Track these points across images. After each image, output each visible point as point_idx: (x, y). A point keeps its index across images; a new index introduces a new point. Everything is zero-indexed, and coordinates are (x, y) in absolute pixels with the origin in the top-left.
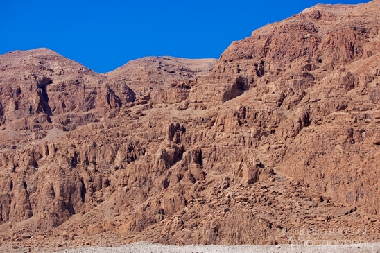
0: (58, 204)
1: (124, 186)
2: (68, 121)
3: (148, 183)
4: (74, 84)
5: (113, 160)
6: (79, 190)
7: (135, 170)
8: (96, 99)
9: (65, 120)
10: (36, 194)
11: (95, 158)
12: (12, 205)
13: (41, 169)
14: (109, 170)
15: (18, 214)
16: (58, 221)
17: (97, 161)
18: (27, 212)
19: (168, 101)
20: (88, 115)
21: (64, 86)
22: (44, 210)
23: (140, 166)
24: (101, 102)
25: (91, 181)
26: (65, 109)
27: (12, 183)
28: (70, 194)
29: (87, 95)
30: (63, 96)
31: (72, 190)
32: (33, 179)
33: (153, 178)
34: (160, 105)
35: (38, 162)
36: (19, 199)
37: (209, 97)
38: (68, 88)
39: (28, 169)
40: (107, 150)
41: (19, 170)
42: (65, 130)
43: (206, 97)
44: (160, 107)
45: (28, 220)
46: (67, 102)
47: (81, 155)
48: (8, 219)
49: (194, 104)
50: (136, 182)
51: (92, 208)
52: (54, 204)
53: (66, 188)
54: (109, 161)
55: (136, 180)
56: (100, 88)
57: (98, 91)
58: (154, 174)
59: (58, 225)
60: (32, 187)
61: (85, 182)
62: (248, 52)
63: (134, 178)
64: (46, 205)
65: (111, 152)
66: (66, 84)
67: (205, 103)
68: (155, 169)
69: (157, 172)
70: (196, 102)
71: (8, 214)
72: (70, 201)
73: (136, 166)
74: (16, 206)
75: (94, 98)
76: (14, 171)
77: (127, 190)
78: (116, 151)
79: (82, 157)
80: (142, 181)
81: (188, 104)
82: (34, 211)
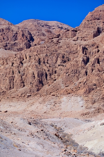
0: (38, 81)
1: (67, 73)
2: (6, 46)
3: (78, 72)
4: (7, 29)
5: (56, 62)
6: (45, 75)
7: (72, 66)
8: (18, 36)
9: (5, 45)
10: (25, 76)
11: (48, 60)
12: (15, 81)
13: (25, 65)
14: (55, 66)
15: (18, 85)
16: (38, 88)
17: (49, 62)
18: (22, 85)
19: (68, 37)
20: (15, 43)
21: (3, 30)
22: (31, 83)
23: (74, 65)
24: (20, 37)
25: (49, 71)
26: (5, 40)
27: (13, 71)
28: (41, 77)
29: (14, 34)
30: (3, 35)
31: (42, 74)
32: (23, 69)
33: (80, 70)
34: (65, 38)
35: (23, 62)
36: (18, 79)
37: (87, 35)
38: (5, 31)
39: (19, 65)
40: (53, 57)
41: (14, 65)
42: (6, 49)
43: (86, 35)
44: (65, 39)
45: (23, 88)
46: (5, 37)
47: (41, 59)
48: (13, 88)
49: (81, 39)
50: (73, 72)
51: (52, 83)
52: (36, 81)
53: (40, 74)
54: (55, 62)
55: (72, 71)
56: (18, 31)
57: (18, 33)
58: (80, 68)
59: (39, 90)
60: (23, 73)
61: (46, 71)
62: (98, 17)
63: (72, 70)
64: (31, 81)
65: (55, 58)
66: (4, 29)
67: (85, 38)
68: (81, 66)
69: (82, 67)
70: (81, 37)
71: (13, 85)
72: (41, 80)
73: (72, 65)
74: (17, 81)
75: (17, 36)
76: (12, 66)
77: (69, 75)
78: (58, 58)
79: (42, 60)
80: (75, 71)
81: (78, 38)
82: (25, 84)
